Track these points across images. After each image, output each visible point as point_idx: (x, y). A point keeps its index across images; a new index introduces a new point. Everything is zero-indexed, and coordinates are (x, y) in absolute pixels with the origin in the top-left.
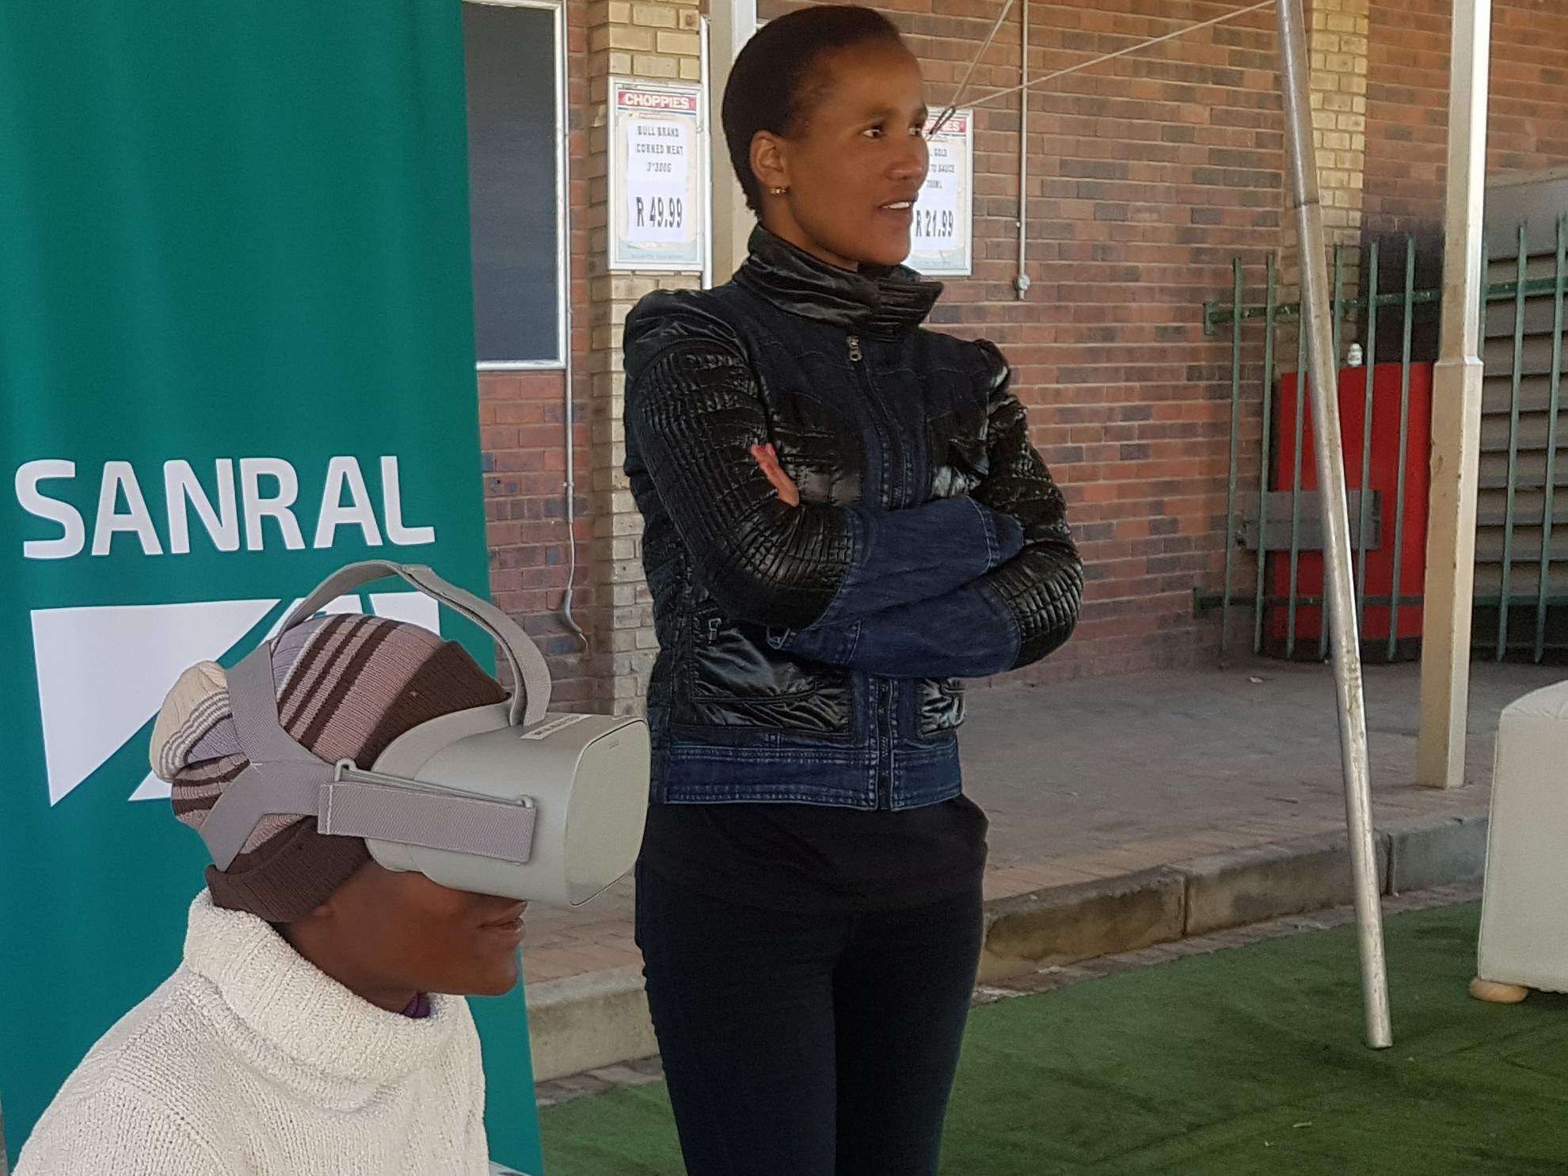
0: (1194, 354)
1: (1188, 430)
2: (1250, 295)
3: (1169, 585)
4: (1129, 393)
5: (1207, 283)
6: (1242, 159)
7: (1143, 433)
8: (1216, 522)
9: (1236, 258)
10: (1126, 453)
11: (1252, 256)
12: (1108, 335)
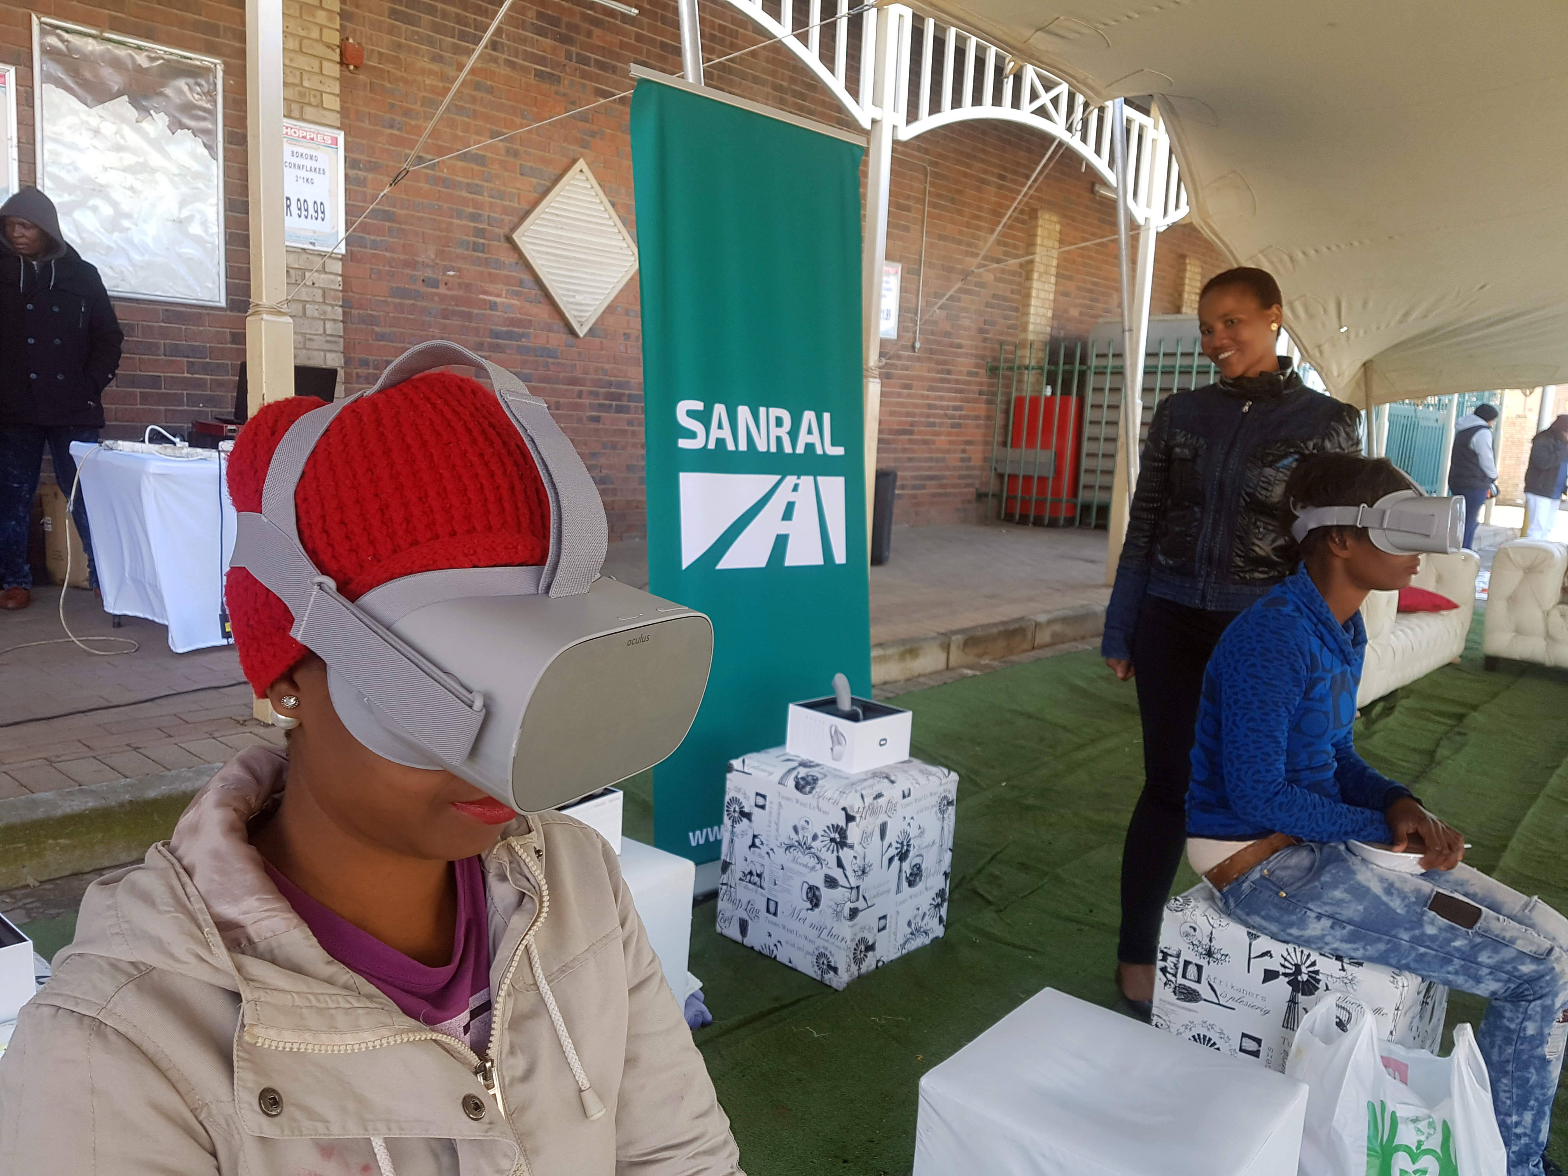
0: (981, 384)
1: (977, 418)
2: (1006, 360)
3: (968, 485)
4: (955, 399)
5: (988, 353)
6: (1005, 299)
7: (960, 417)
8: (985, 460)
9: (1001, 343)
10: (953, 426)
11: (1008, 343)
12: (949, 372)
